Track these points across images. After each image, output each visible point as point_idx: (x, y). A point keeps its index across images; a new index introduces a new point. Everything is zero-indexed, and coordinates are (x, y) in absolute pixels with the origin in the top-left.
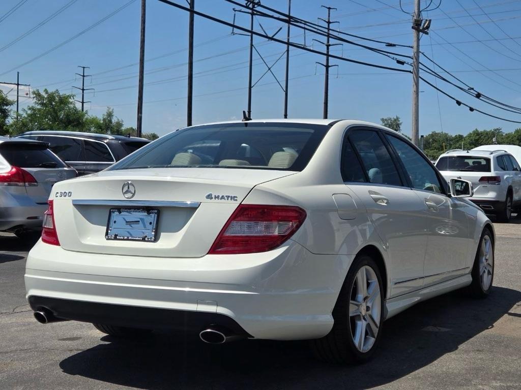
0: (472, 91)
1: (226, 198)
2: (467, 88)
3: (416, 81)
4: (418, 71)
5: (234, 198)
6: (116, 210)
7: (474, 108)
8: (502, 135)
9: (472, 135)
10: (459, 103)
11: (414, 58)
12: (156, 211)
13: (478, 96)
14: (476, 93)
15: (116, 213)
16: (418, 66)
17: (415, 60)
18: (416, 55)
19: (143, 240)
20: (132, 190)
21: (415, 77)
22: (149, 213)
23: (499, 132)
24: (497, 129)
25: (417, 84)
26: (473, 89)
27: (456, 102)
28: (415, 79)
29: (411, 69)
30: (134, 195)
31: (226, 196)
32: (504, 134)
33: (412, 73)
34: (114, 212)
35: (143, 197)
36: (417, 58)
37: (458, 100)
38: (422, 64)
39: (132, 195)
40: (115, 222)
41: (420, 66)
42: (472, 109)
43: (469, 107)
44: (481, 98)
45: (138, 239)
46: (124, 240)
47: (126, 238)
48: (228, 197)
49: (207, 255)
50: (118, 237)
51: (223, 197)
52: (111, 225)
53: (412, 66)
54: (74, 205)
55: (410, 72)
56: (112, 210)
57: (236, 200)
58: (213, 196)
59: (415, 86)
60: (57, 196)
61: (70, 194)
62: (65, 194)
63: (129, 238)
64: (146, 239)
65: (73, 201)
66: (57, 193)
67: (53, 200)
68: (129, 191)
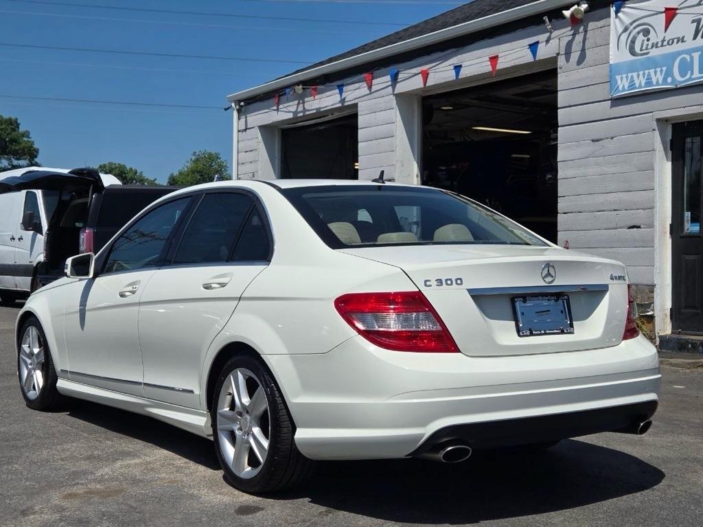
6: (521, 299)
12: (566, 297)
15: (521, 302)
19: (563, 332)
20: (553, 274)
22: (557, 300)
30: (554, 278)
34: (517, 301)
35: (562, 280)
39: (552, 279)
40: (523, 314)
45: (556, 331)
46: (541, 334)
47: (543, 332)
49: (622, 340)
50: (534, 332)
52: (518, 318)
54: (471, 296)
60: (430, 286)
61: (459, 281)
62: (449, 282)
63: (547, 332)
64: (566, 331)
65: (470, 291)
66: (426, 281)
67: (420, 291)
68: (549, 274)
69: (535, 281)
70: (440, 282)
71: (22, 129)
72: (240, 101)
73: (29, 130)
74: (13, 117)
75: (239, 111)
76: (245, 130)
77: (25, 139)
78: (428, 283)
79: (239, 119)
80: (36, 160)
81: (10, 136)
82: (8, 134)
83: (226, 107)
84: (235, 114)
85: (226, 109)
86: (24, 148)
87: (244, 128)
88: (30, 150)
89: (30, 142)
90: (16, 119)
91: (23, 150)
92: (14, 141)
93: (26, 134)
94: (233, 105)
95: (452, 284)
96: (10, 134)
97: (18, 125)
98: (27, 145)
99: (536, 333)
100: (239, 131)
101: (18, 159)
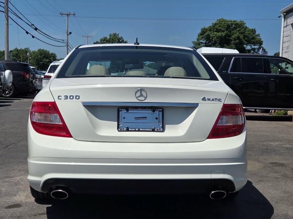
0: (33, 26)
1: (215, 100)
2: (30, 24)
3: (7, 17)
4: (8, 13)
5: (220, 100)
6: (125, 109)
7: (34, 36)
8: (30, 52)
9: (14, 51)
10: (27, 33)
11: (5, 3)
12: (161, 110)
13: (36, 29)
14: (35, 28)
15: (124, 111)
16: (8, 9)
17: (6, 5)
18: (6, 2)
19: (153, 130)
20: (145, 95)
21: (6, 15)
22: (154, 111)
23: (28, 50)
24: (27, 48)
25: (8, 20)
26: (33, 25)
27: (26, 32)
28: (6, 16)
29: (3, 10)
30: (146, 98)
31: (215, 99)
32: (31, 51)
33: (4, 13)
34: (121, 111)
35: (152, 99)
36: (7, 4)
37: (27, 31)
38: (9, 8)
39: (144, 98)
40: (124, 118)
41: (9, 9)
42: (33, 37)
43: (32, 35)
44: (37, 30)
45: (148, 130)
46: (135, 131)
47: (137, 130)
48: (216, 99)
49: (207, 139)
50: (130, 129)
51: (213, 100)
52: (120, 120)
53: (4, 8)
54: (84, 106)
55: (3, 12)
56: (120, 109)
57: (221, 101)
58: (206, 99)
59: (6, 21)
60: (61, 99)
61: (78, 97)
62: (71, 97)
63: (141, 130)
64: (156, 130)
65: (83, 103)
66: (59, 96)
67: (55, 102)
68: (141, 95)
69: (131, 99)
70: (66, 97)
71: (257, 33)
72: (284, 13)
73: (260, 34)
74: (254, 28)
75: (285, 18)
76: (286, 26)
77: (258, 37)
78: (60, 98)
79: (284, 21)
80: (262, 46)
81: (252, 36)
82: (251, 35)
83: (279, 16)
84: (283, 19)
85: (279, 17)
86: (257, 41)
87: (286, 25)
88: (259, 41)
89: (259, 38)
90: (255, 29)
91: (257, 42)
92: (253, 38)
93: (258, 35)
94: (282, 15)
95: (73, 98)
96: (252, 35)
97: (255, 31)
98: (258, 40)
99: (131, 130)
100: (284, 27)
101: (254, 45)
